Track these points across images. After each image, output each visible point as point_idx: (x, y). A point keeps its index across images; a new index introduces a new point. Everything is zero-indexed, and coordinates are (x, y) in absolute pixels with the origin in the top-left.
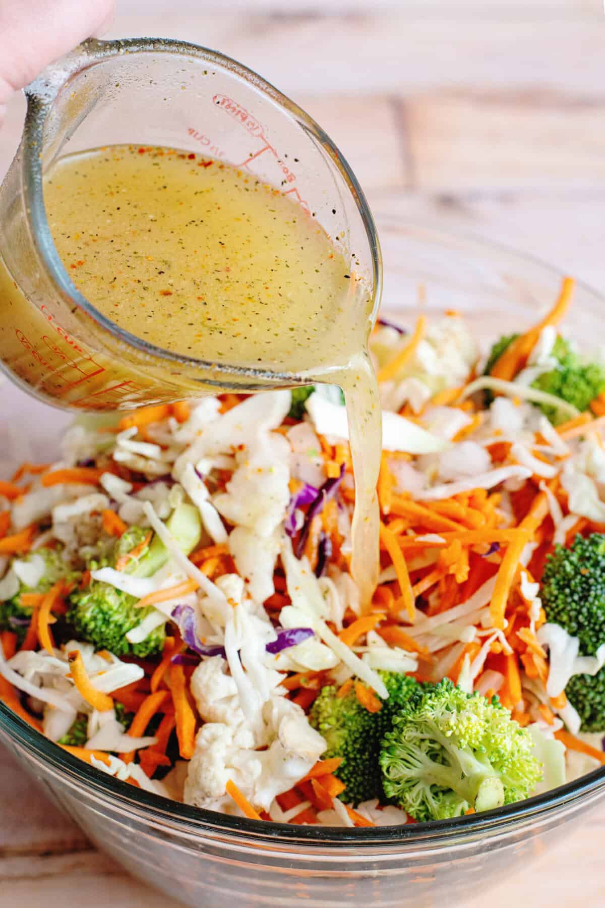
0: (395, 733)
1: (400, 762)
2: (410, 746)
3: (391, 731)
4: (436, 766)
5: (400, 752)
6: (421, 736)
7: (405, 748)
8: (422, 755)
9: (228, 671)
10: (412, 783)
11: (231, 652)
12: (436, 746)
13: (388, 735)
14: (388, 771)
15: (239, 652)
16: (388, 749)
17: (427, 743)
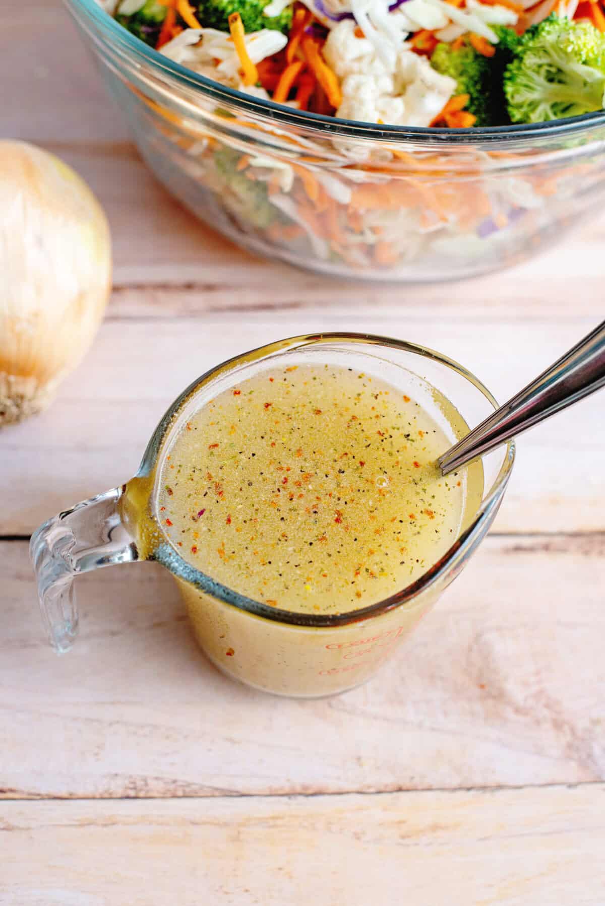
0: (516, 62)
1: (522, 89)
2: (529, 72)
3: (511, 62)
4: (555, 86)
5: (521, 80)
6: (539, 62)
7: (525, 75)
8: (541, 79)
9: (359, 34)
10: (533, 105)
11: (359, 15)
12: (553, 70)
13: (510, 66)
14: (513, 97)
15: (367, 15)
16: (510, 79)
17: (546, 68)
